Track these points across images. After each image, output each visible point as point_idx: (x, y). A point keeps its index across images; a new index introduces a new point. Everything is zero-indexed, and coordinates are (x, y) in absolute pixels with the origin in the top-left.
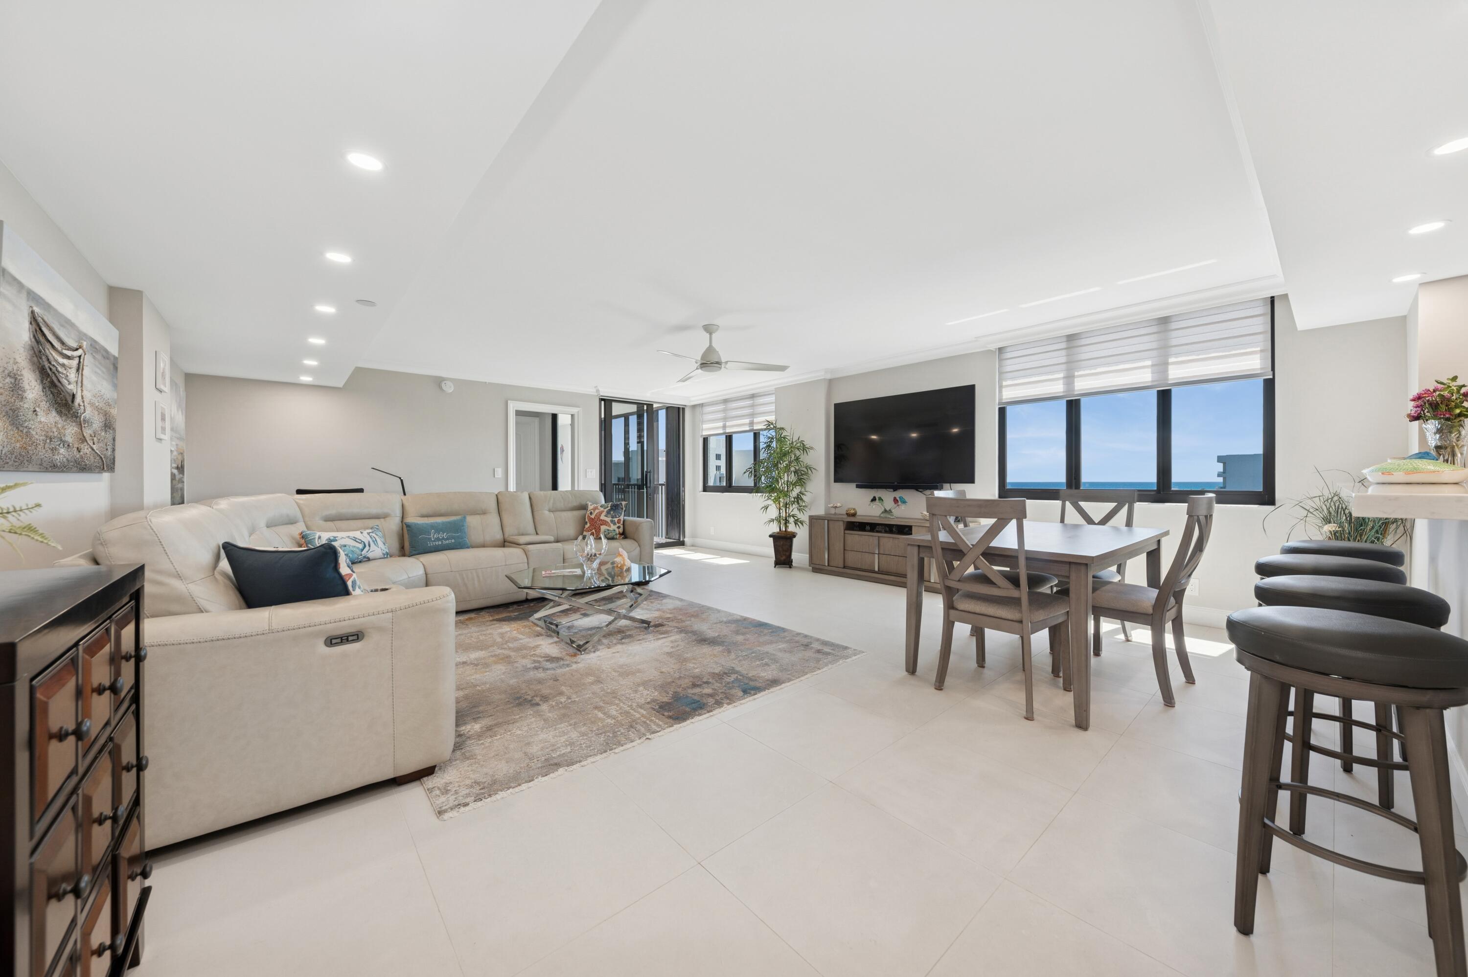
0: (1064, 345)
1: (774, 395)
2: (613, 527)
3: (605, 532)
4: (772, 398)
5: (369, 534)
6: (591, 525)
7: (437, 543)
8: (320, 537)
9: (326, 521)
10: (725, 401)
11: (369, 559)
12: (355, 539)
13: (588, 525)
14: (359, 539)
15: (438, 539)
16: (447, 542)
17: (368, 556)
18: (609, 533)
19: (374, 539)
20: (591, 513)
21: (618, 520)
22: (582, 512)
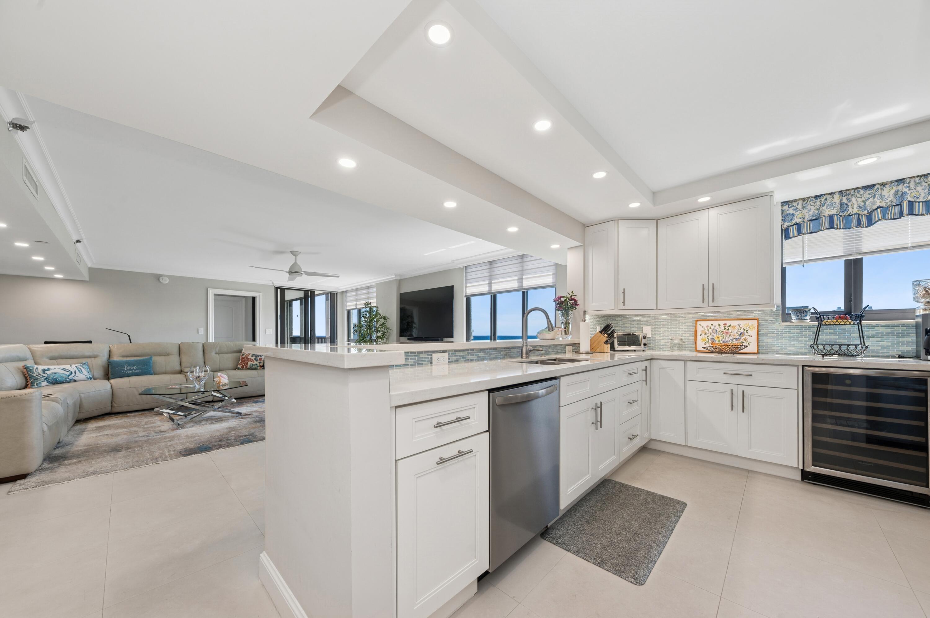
0: (488, 267)
1: (375, 288)
2: (256, 362)
3: (251, 365)
4: (374, 290)
5: (76, 367)
6: (242, 361)
7: (129, 372)
8: (37, 368)
9: (51, 359)
10: (357, 290)
11: (75, 381)
12: (65, 370)
13: (241, 361)
14: (68, 370)
15: (130, 370)
16: (136, 371)
17: (74, 379)
18: (253, 366)
19: (80, 370)
20: (243, 355)
21: (260, 359)
22: (238, 354)
